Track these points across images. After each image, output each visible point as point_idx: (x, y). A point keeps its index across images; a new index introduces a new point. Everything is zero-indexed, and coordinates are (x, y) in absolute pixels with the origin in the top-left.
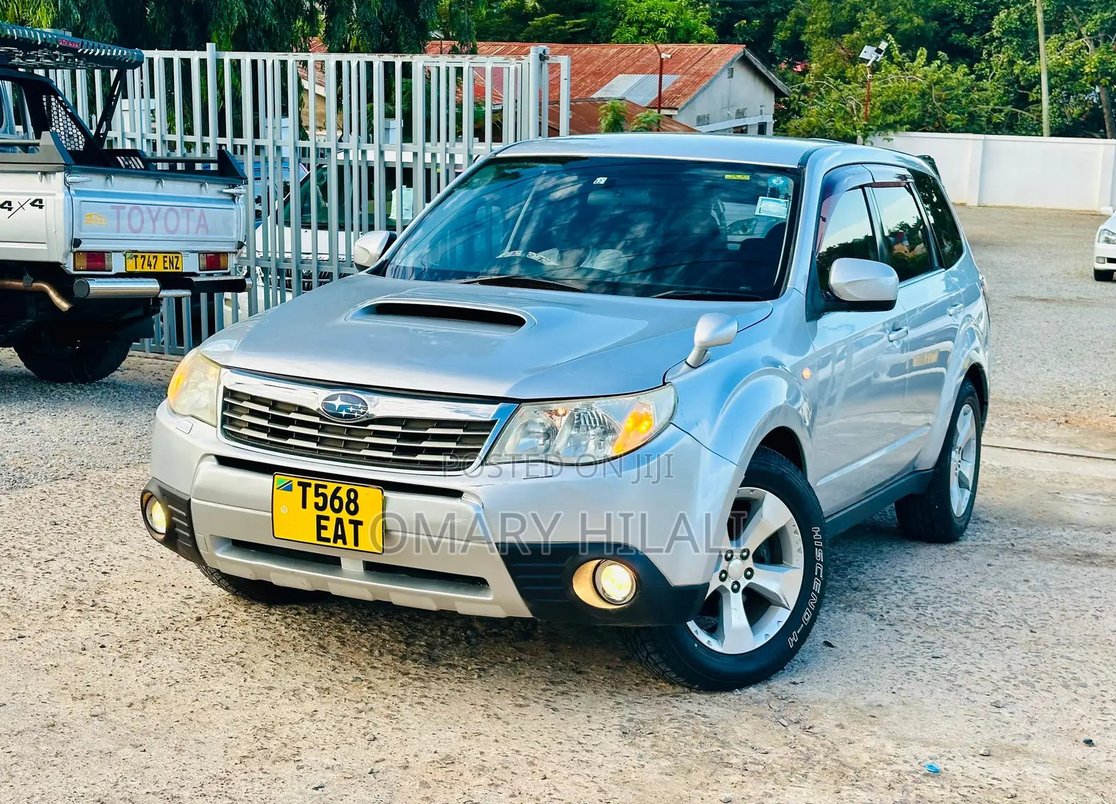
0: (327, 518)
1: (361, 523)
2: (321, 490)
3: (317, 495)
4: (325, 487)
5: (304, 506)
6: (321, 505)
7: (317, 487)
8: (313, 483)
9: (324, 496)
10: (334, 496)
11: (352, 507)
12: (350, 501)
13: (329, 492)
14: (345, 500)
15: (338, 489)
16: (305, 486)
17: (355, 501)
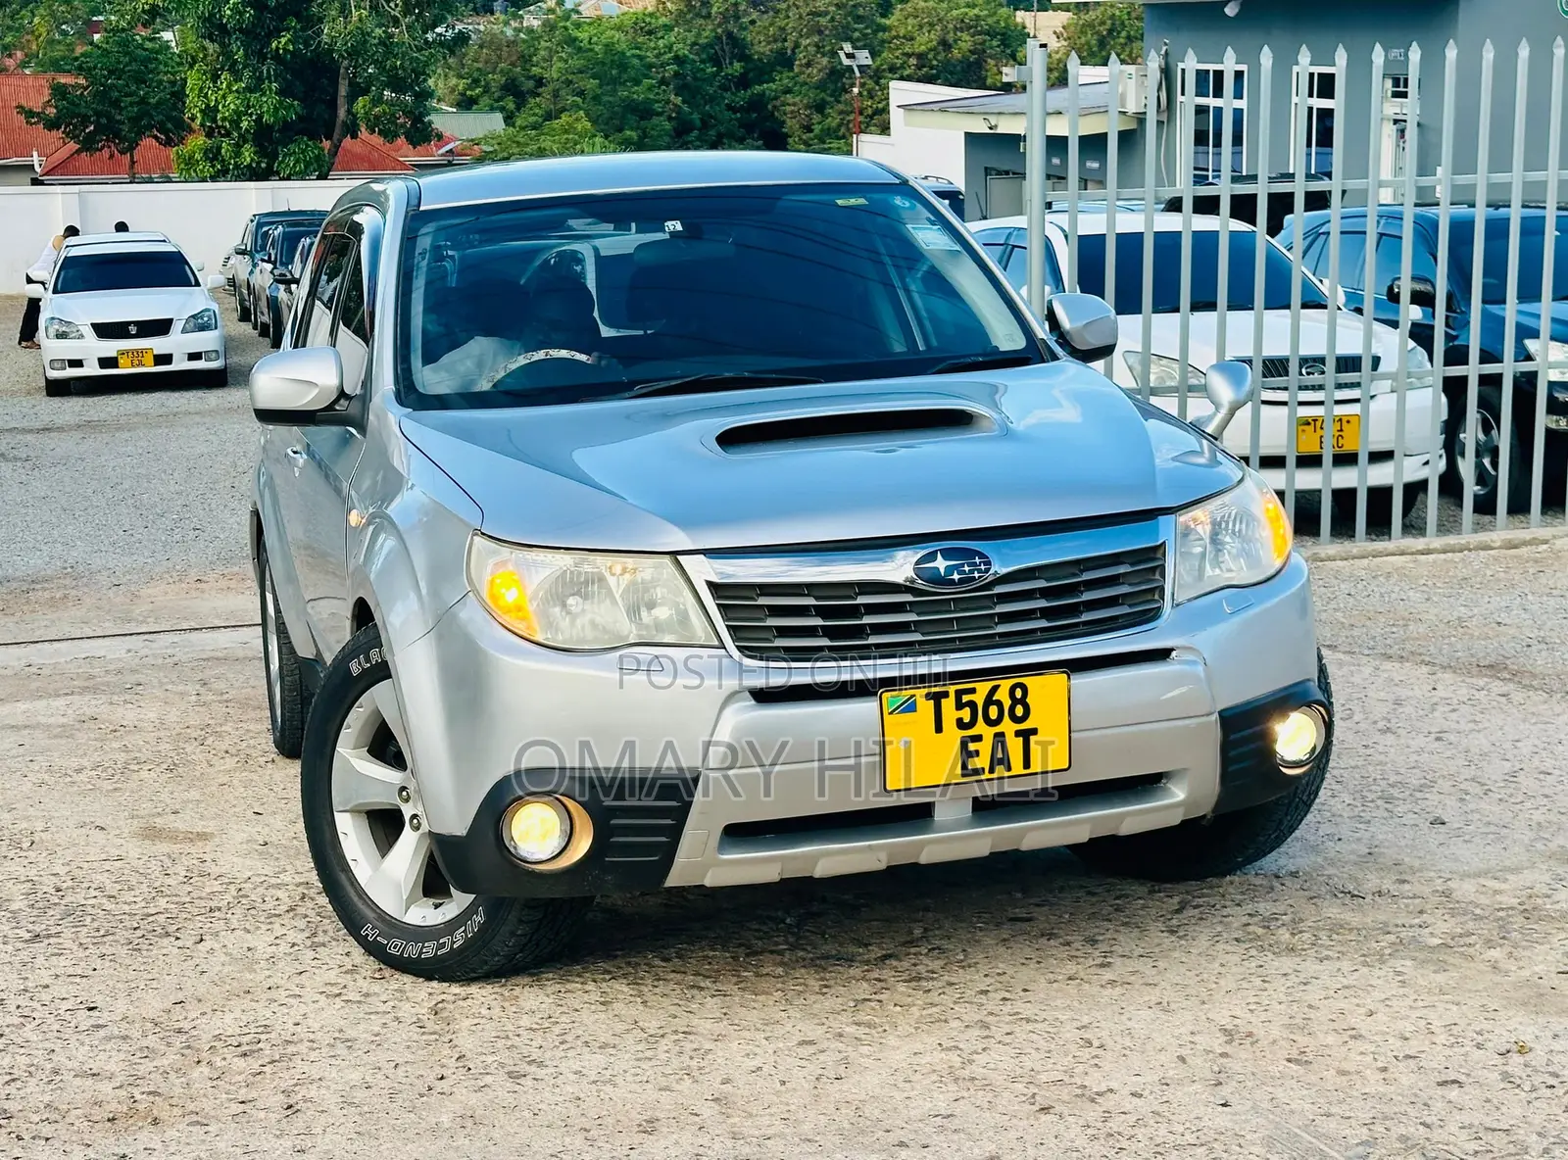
0: (978, 738)
1: (1034, 731)
2: (965, 698)
3: (959, 706)
4: (973, 691)
5: (939, 729)
6: (967, 719)
7: (959, 694)
8: (952, 690)
9: (972, 705)
10: (989, 701)
11: (1019, 711)
12: (1015, 701)
13: (979, 698)
14: (1007, 703)
15: (995, 689)
16: (937, 698)
17: (1023, 702)
